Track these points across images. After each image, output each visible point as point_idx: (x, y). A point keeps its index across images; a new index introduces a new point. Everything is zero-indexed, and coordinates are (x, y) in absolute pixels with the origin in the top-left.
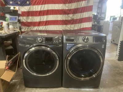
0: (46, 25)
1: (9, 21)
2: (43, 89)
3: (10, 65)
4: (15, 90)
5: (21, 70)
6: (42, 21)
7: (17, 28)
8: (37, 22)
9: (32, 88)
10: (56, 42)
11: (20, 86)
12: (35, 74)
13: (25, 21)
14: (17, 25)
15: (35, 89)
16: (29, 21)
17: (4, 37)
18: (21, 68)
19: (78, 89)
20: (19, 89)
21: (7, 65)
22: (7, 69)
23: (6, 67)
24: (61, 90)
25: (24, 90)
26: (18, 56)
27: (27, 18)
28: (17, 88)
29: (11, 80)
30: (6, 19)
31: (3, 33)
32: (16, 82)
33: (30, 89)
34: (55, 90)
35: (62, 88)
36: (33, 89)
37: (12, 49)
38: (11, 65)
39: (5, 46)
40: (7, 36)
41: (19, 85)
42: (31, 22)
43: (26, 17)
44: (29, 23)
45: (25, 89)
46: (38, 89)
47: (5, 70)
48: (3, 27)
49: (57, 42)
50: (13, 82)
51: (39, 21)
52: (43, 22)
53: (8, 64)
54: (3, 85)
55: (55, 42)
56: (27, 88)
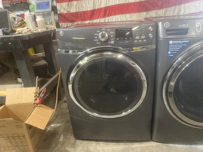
0: (105, 16)
1: (36, 11)
2: (110, 143)
3: (42, 96)
4: (57, 145)
5: (65, 105)
6: (96, 8)
7: (51, 24)
8: (87, 11)
9: (88, 142)
10: (140, 39)
11: (65, 137)
12: (96, 114)
13: (65, 12)
14: (51, 18)
15: (94, 142)
16: (73, 10)
17: (27, 39)
18: (65, 102)
19: (189, 146)
20: (63, 144)
21: (37, 95)
22: (39, 103)
23: (36, 100)
24: (151, 146)
25: (74, 145)
26: (56, 79)
27: (68, 5)
28: (60, 140)
29: (49, 124)
30: (31, 7)
31: (25, 31)
32: (58, 127)
33: (85, 142)
34: (137, 148)
35: (153, 144)
36: (92, 142)
37: (46, 65)
38: (44, 95)
39: (32, 61)
40: (32, 37)
41: (64, 134)
42: (77, 13)
43: (67, 3)
44: (73, 16)
45: (75, 142)
46: (102, 144)
47: (36, 105)
48: (25, 22)
49: (143, 39)
50: (52, 128)
51: (92, 9)
52: (100, 10)
53: (39, 94)
54: (32, 136)
55: (138, 40)
56: (78, 142)
